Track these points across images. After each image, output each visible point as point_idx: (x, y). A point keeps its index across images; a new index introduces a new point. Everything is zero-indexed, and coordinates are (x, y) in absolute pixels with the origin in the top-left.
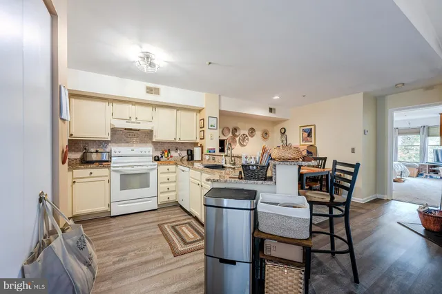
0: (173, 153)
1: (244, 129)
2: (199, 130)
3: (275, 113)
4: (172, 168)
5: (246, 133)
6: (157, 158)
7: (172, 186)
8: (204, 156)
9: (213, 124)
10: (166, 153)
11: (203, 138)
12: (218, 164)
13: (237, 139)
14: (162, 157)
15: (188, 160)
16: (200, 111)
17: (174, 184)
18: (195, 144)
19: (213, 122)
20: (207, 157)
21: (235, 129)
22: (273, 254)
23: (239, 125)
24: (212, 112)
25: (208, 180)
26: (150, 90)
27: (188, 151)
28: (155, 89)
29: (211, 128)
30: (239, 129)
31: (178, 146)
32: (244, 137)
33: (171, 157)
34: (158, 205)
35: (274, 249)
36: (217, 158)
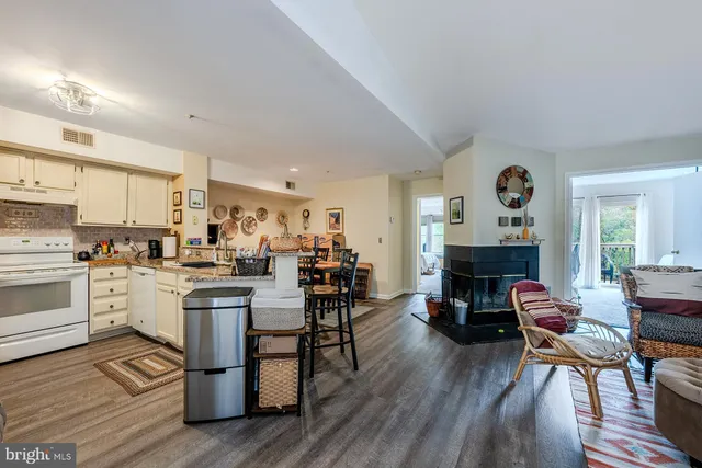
0: (119, 247)
1: (250, 210)
2: (171, 208)
3: (294, 188)
4: (120, 271)
5: (254, 215)
6: (84, 256)
7: (119, 302)
8: (181, 250)
9: (198, 201)
10: (105, 247)
11: (181, 222)
12: (205, 260)
13: (239, 224)
14: (96, 253)
15: (151, 257)
16: (174, 178)
17: (123, 299)
18: (166, 232)
19: (198, 197)
20: (187, 252)
21: (236, 210)
22: (269, 350)
23: (241, 203)
24: (195, 182)
25: (189, 280)
26: (70, 136)
27: (150, 242)
28: (84, 134)
29: (194, 206)
30: (241, 208)
31: (129, 235)
32: (250, 222)
33: (116, 252)
34: (90, 336)
35: (269, 345)
36: (204, 253)
